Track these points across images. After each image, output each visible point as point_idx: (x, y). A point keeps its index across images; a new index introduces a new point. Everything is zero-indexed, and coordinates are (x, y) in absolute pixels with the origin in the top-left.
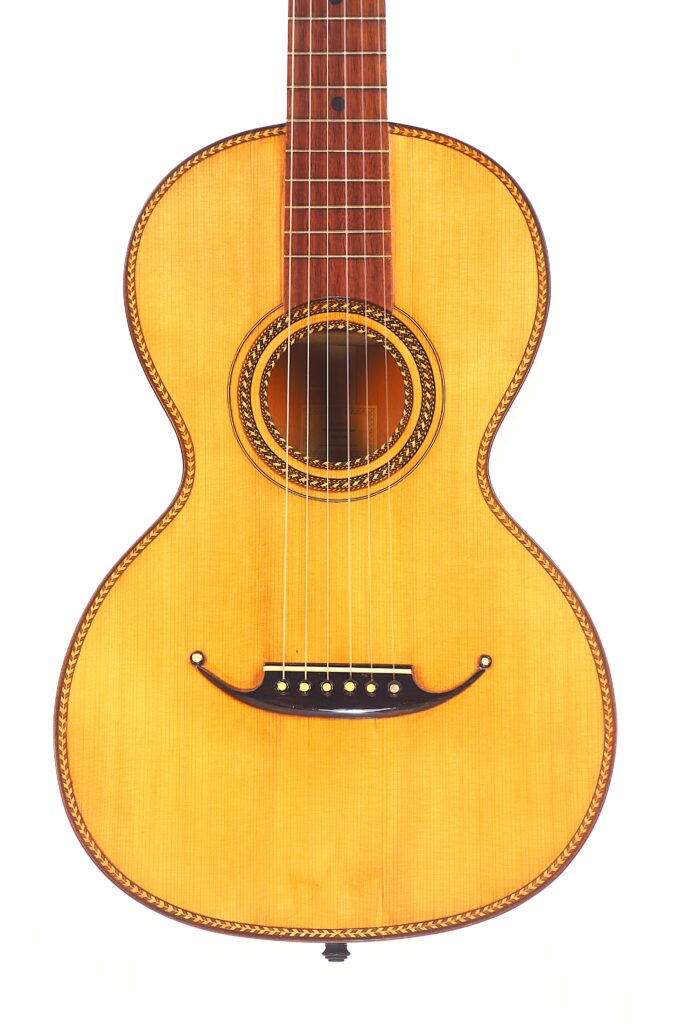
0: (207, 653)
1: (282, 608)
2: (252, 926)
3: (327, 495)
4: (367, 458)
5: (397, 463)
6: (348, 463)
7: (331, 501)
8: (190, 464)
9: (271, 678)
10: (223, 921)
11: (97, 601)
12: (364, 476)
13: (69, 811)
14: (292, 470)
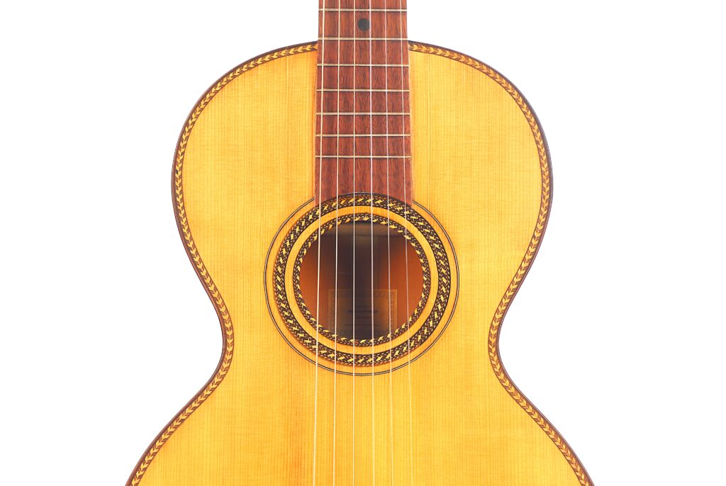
1: (312, 473)
3: (353, 370)
4: (389, 336)
5: (416, 341)
6: (372, 341)
7: (357, 375)
8: (229, 341)
11: (142, 467)
12: (386, 353)
14: (322, 347)
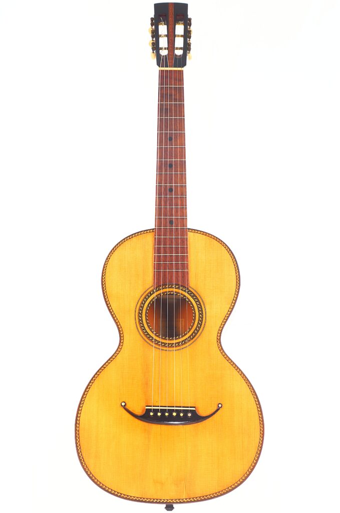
0: (126, 402)
1: (152, 387)
2: (141, 498)
3: (167, 349)
4: (180, 336)
5: (190, 338)
6: (174, 338)
7: (168, 351)
8: (122, 338)
9: (148, 411)
10: (131, 496)
11: (90, 384)
12: (179, 342)
13: (79, 457)
14: (156, 340)
